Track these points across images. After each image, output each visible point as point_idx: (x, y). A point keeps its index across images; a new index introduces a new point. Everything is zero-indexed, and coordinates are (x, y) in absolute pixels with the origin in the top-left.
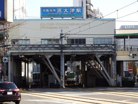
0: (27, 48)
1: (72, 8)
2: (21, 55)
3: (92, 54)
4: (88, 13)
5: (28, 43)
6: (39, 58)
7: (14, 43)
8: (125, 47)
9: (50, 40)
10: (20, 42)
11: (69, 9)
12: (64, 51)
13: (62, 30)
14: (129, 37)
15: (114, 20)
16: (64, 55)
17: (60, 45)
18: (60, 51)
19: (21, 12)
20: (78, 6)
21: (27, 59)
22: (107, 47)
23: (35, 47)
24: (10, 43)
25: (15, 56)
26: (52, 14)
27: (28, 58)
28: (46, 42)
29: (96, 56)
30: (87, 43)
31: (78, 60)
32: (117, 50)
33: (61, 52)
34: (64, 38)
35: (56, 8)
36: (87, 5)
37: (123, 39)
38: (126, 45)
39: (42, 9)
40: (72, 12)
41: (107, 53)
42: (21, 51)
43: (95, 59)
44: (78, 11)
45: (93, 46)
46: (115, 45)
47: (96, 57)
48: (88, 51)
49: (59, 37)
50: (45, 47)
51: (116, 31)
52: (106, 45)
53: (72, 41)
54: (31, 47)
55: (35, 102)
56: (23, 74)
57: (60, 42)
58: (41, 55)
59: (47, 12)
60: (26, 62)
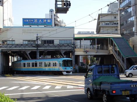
0: (13, 47)
1: (45, 19)
2: (9, 51)
3: (59, 51)
4: (56, 23)
5: (13, 43)
6: (21, 53)
7: (4, 43)
8: (81, 46)
9: (29, 41)
10: (8, 42)
11: (42, 20)
12: (39, 48)
13: (37, 34)
14: (83, 39)
15: (73, 28)
16: (39, 51)
17: (36, 44)
18: (36, 48)
19: (9, 22)
20: (48, 17)
21: (13, 54)
22: (69, 46)
23: (19, 46)
24: (1, 43)
25: (5, 52)
26: (31, 23)
28: (27, 42)
29: (61, 52)
30: (55, 43)
31: (49, 55)
33: (37, 49)
34: (39, 40)
35: (33, 19)
36: (55, 17)
37: (80, 41)
38: (81, 44)
39: (24, 19)
40: (44, 22)
41: (69, 50)
42: (9, 49)
43: (61, 54)
44: (49, 21)
45: (59, 45)
46: (74, 44)
48: (55, 48)
49: (35, 39)
50: (26, 46)
51: (75, 35)
52: (68, 44)
53: (45, 42)
54: (16, 46)
56: (10, 64)
57: (36, 42)
58: (23, 51)
59: (27, 22)
60: (12, 56)
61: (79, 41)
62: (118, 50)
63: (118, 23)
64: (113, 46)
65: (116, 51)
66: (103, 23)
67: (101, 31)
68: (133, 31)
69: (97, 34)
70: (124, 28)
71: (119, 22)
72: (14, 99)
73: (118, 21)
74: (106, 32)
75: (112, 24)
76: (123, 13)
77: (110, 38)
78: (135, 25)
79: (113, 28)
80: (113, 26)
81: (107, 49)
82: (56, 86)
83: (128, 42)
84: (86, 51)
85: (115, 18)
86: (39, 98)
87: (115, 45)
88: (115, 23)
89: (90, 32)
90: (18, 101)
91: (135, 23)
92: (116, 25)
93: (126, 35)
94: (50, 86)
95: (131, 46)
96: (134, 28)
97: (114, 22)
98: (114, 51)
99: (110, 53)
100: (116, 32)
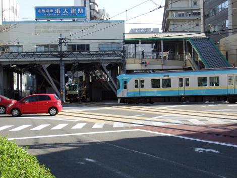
0: (19, 57)
1: (73, 7)
2: (12, 65)
3: (98, 63)
4: (92, 14)
5: (20, 49)
6: (34, 68)
7: (4, 50)
8: (135, 55)
9: (46, 46)
10: (11, 49)
11: (69, 8)
12: (63, 59)
13: (61, 35)
14: (140, 43)
15: (122, 22)
16: (65, 64)
17: (59, 52)
18: (59, 59)
19: (12, 13)
21: (19, 69)
22: (115, 54)
23: (29, 55)
25: (6, 66)
26: (50, 15)
27: (21, 68)
28: (42, 49)
29: (102, 65)
30: (91, 49)
31: (81, 70)
32: (127, 58)
33: (61, 60)
34: (63, 44)
35: (54, 8)
36: (91, 4)
37: (134, 45)
38: (137, 51)
39: (37, 9)
40: (73, 13)
41: (115, 61)
42: (12, 60)
43: (101, 68)
44: (80, 11)
45: (98, 53)
46: (124, 51)
47: (102, 66)
48: (93, 59)
49: (57, 43)
50: (42, 54)
51: (126, 35)
52: (114, 51)
53: (74, 47)
54: (24, 55)
56: (15, 87)
57: (59, 48)
58: (36, 65)
59: (43, 13)
60: (18, 72)
61: (132, 46)
62: (200, 59)
63: (199, 13)
64: (191, 55)
65: (196, 62)
66: (174, 13)
67: (171, 27)
68: (226, 26)
69: (163, 32)
70: (209, 22)
71: (202, 11)
72: (24, 147)
73: (199, 9)
74: (179, 29)
75: (190, 15)
77: (186, 39)
78: (230, 17)
79: (192, 23)
80: (191, 18)
81: (182, 59)
82: (94, 124)
83: (217, 45)
84: (145, 63)
85: (195, 3)
86: (67, 144)
87: (194, 51)
88: (195, 14)
89: (152, 30)
90: (31, 150)
91: (230, 13)
92: (198, 17)
93: (214, 33)
94: (84, 124)
95: (223, 53)
96: (227, 21)
97: (194, 12)
98: (192, 62)
99: (186, 66)
100: (197, 29)
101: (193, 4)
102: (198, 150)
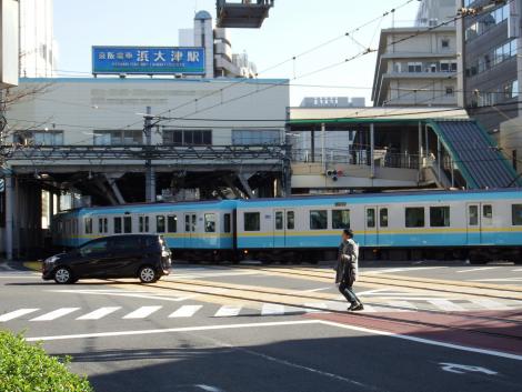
0: (55, 156)
1: (176, 49)
2: (40, 174)
3: (230, 172)
4: (219, 65)
5: (58, 140)
6: (88, 180)
7: (22, 141)
8: (313, 155)
9: (116, 133)
10: (38, 139)
11: (167, 51)
12: (153, 162)
13: (148, 108)
14: (323, 128)
15: (285, 83)
16: (156, 173)
17: (143, 147)
18: (143, 162)
19: (40, 60)
20: (191, 43)
21: (55, 184)
22: (268, 152)
23: (78, 152)
24: (10, 141)
25: (25, 175)
26: (124, 64)
28: (107, 139)
29: (240, 176)
30: (215, 141)
31: (192, 187)
32: (294, 161)
33: (148, 165)
34: (154, 129)
35: (134, 50)
36: (216, 42)
37: (309, 133)
38: (316, 145)
39: (98, 51)
40: (175, 61)
41: (268, 169)
42: (40, 162)
43: (237, 184)
44: (192, 57)
45: (231, 151)
46: (287, 147)
47: (238, 180)
48: (218, 162)
49: (141, 127)
50: (105, 152)
51: (292, 111)
52: (265, 146)
53: (177, 137)
54: (67, 153)
55: (80, 295)
56: (45, 223)
57: (145, 137)
58: (93, 174)
59: (109, 60)
60: (53, 191)
61: (307, 134)
62: (456, 167)
63: (454, 66)
65: (447, 173)
66: (399, 64)
67: (392, 95)
68: (514, 95)
69: (375, 106)
70: (477, 86)
71: (459, 62)
72: (62, 357)
73: (455, 57)
74: (410, 98)
75: (433, 69)
76: (475, 27)
77: (424, 121)
79: (438, 86)
80: (437, 75)
81: (415, 165)
82: (219, 306)
83: (492, 136)
84: (335, 173)
85: (445, 44)
86: (156, 353)
87: (442, 148)
88: (445, 67)
89: (350, 101)
90: (77, 364)
91: (520, 65)
92: (448, 75)
93: (488, 109)
94: (198, 307)
95: (507, 154)
96: (516, 84)
97: (442, 62)
98: (439, 171)
99: (424, 181)
100: (448, 99)
101: (440, 44)
102: (448, 367)
